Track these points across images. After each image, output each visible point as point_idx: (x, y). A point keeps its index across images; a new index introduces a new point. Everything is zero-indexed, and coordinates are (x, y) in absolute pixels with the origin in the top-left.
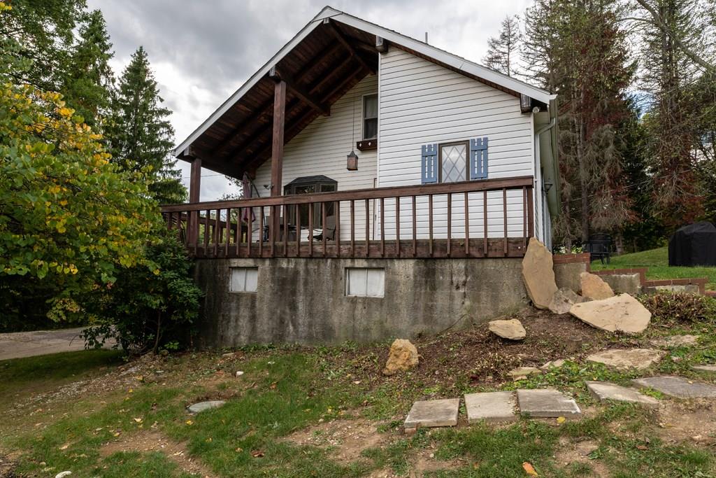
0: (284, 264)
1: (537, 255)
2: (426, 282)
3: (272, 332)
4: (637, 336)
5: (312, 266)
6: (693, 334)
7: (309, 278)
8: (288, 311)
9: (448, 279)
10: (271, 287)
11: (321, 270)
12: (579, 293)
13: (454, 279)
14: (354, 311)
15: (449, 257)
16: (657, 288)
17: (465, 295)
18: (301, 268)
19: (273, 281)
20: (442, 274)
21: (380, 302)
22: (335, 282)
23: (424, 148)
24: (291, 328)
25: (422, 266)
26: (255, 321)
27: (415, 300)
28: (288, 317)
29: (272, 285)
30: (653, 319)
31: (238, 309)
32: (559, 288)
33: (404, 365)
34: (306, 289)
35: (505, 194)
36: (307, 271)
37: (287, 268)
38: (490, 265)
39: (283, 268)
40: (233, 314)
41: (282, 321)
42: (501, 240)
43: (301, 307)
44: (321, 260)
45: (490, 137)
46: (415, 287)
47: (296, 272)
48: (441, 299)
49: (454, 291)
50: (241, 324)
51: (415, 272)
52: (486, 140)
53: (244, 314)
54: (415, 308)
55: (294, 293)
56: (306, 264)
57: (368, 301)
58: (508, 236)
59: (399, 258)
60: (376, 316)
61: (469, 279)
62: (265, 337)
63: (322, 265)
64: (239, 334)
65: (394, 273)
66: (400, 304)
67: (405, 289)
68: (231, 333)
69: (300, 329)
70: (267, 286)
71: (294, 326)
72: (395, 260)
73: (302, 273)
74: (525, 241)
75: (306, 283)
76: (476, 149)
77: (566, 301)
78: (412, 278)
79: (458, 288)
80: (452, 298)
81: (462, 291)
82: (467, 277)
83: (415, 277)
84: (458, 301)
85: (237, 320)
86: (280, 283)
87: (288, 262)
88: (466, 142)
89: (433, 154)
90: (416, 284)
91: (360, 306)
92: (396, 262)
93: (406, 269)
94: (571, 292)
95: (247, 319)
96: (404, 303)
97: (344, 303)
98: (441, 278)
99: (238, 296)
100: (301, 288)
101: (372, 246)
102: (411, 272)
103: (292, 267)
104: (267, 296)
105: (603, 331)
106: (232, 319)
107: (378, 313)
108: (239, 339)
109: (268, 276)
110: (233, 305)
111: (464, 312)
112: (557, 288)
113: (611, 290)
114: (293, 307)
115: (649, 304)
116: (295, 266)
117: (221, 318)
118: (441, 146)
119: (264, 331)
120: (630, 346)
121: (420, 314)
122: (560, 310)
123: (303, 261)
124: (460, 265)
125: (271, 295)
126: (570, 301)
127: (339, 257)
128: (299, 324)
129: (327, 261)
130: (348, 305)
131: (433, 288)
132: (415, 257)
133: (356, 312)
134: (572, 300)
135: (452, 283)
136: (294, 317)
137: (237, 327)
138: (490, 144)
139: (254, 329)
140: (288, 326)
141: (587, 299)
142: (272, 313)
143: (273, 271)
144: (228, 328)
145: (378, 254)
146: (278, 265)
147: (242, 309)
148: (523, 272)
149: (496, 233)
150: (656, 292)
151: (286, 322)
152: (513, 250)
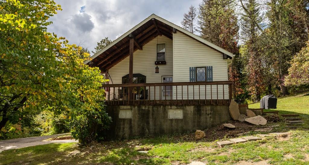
0: (144, 108)
1: (234, 105)
2: (198, 113)
3: (139, 132)
4: (265, 125)
5: (155, 108)
6: (278, 124)
7: (154, 113)
8: (146, 124)
9: (205, 112)
10: (138, 116)
11: (159, 110)
12: (247, 115)
13: (207, 112)
14: (172, 124)
15: (206, 105)
16: (266, 114)
17: (210, 117)
18: (151, 109)
19: (139, 114)
20: (203, 111)
21: (181, 120)
22: (164, 114)
23: (190, 68)
24: (147, 130)
25: (196, 108)
26: (132, 129)
27: (194, 119)
28: (146, 127)
29: (139, 115)
30: (267, 122)
31: (124, 124)
32: (241, 114)
33: (202, 136)
34: (153, 117)
35: (223, 85)
36: (153, 110)
37: (145, 109)
38: (219, 108)
39: (143, 109)
40: (122, 126)
41: (143, 128)
42: (222, 100)
43: (151, 123)
44: (159, 106)
45: (213, 66)
46: (194, 115)
47: (149, 111)
48: (203, 118)
49: (207, 116)
50: (125, 130)
51: (194, 110)
52: (212, 67)
53: (127, 126)
54: (194, 122)
55: (148, 118)
56: (153, 108)
57: (177, 120)
58: (225, 99)
59: (188, 105)
60: (180, 125)
61: (212, 112)
62: (136, 134)
63: (159, 108)
64: (125, 134)
65: (186, 111)
66: (189, 121)
67: (190, 116)
68: (121, 134)
69: (151, 131)
70: (137, 116)
71: (148, 129)
72: (186, 106)
73: (151, 111)
74: (230, 100)
75: (153, 114)
76: (209, 70)
77: (243, 118)
78: (193, 112)
79: (208, 115)
80: (206, 118)
81: (210, 116)
82: (211, 111)
83: (194, 111)
84: (208, 119)
85: (124, 128)
86: (142, 115)
87: (145, 107)
88: (205, 67)
89: (194, 70)
90: (194, 114)
91: (174, 122)
92: (187, 107)
93: (191, 109)
94: (244, 115)
95: (128, 128)
96: (190, 120)
97: (168, 121)
98: (203, 112)
99: (124, 120)
100: (151, 116)
101: (178, 102)
102: (192, 110)
103: (147, 109)
104: (137, 120)
105: (256, 125)
106: (121, 128)
107: (181, 124)
108: (125, 136)
109: (137, 112)
110: (122, 123)
111: (211, 123)
112: (240, 114)
113: (255, 115)
114: (148, 123)
115: (266, 118)
116: (148, 108)
117: (116, 128)
118: (196, 68)
119: (136, 132)
120: (264, 128)
121: (196, 124)
122: (242, 120)
123: (151, 107)
124: (209, 108)
125: (138, 119)
126: (244, 118)
127: (166, 105)
128: (150, 129)
129: (161, 107)
130: (170, 122)
131: (200, 115)
132: (194, 105)
133: (173, 124)
134: (245, 117)
135: (206, 113)
136: (148, 127)
137: (124, 131)
138: (213, 68)
139: (131, 131)
140: (146, 129)
141: (249, 117)
142: (139, 126)
143: (139, 110)
144: (120, 132)
145: (181, 104)
146: (141, 108)
147: (126, 124)
148: (230, 110)
149: (221, 98)
150: (267, 115)
151: (145, 128)
152: (226, 103)
